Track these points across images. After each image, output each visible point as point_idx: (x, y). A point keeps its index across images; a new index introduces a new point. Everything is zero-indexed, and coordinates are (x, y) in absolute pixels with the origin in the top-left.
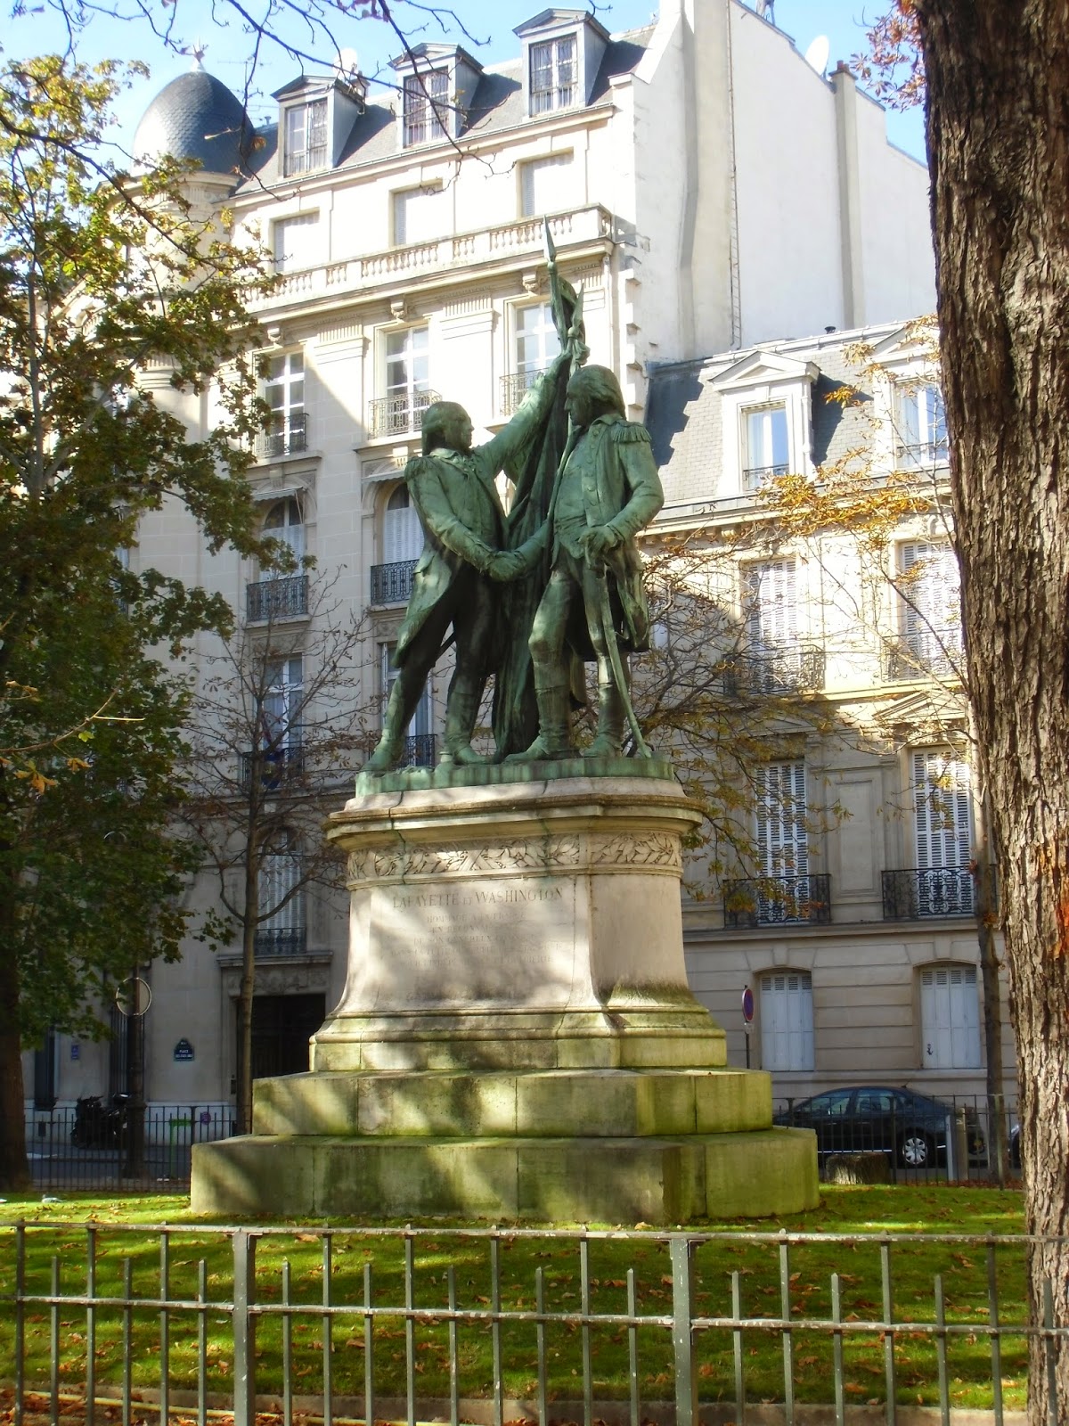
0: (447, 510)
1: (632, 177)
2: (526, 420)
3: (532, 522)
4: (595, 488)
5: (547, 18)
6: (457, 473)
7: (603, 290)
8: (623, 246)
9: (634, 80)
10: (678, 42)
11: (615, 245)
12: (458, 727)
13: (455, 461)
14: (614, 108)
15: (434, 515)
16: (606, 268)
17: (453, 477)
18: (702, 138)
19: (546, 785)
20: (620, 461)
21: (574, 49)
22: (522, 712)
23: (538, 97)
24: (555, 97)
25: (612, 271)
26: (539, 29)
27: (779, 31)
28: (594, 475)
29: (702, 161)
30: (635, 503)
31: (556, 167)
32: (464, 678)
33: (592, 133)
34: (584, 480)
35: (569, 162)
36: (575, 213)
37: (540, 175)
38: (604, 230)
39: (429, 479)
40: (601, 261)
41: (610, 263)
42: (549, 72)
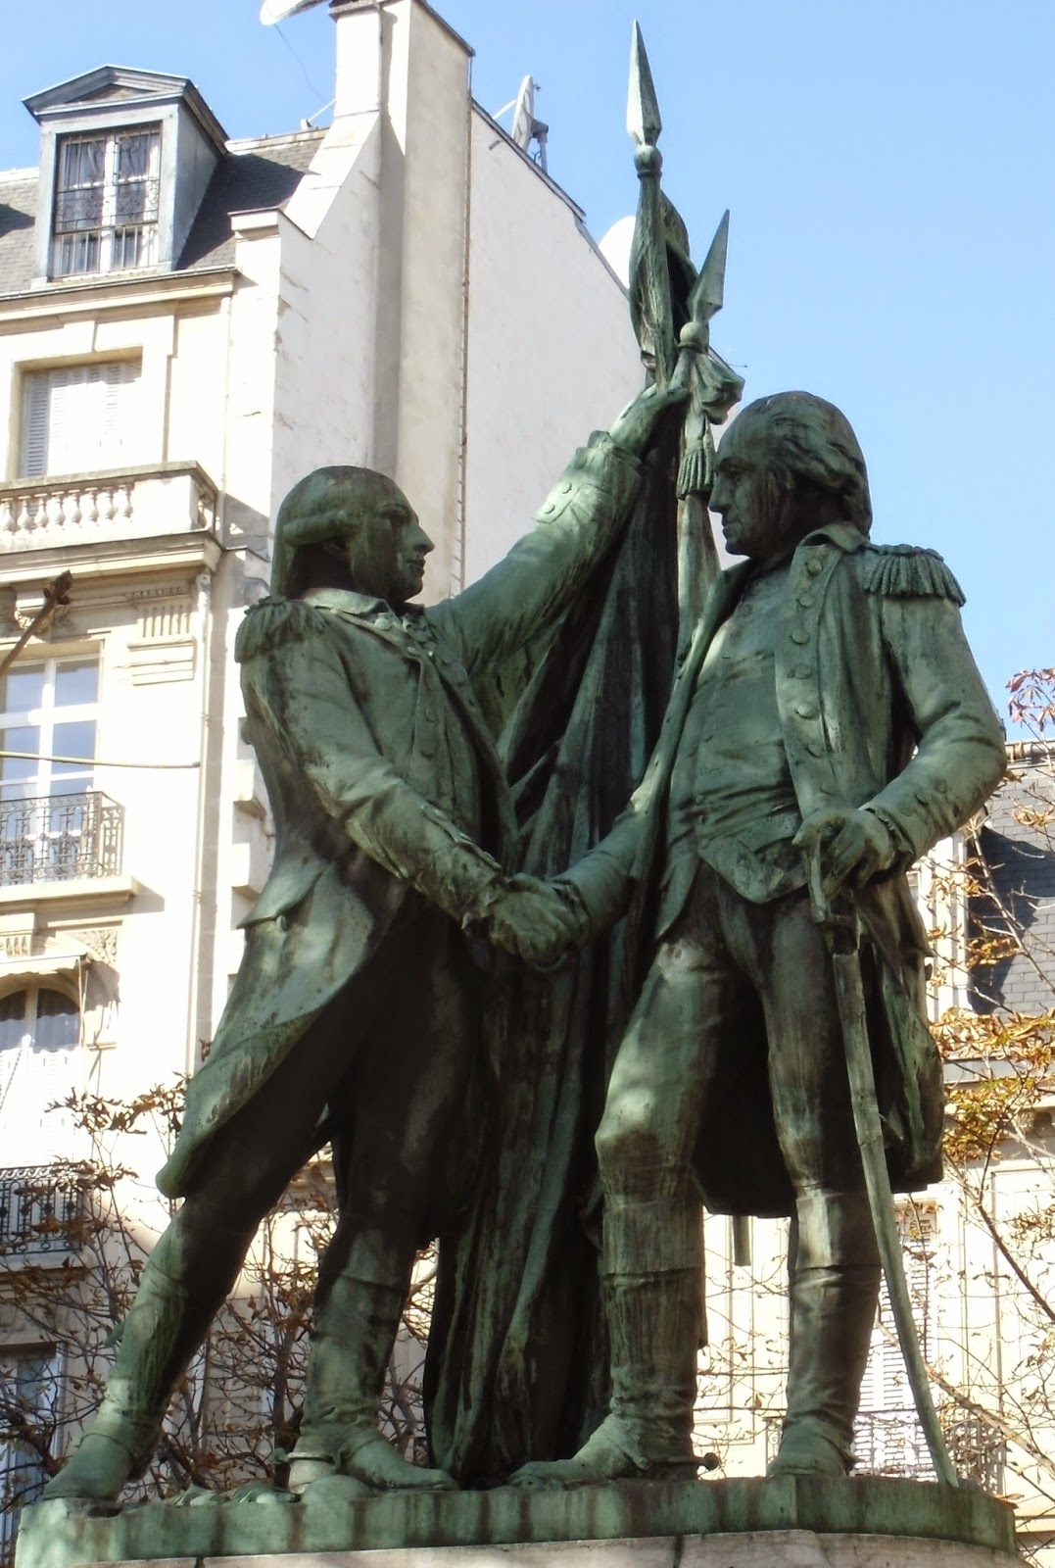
0: (365, 742)
1: (267, 419)
2: (558, 551)
3: (564, 827)
4: (817, 711)
5: (101, 85)
6: (388, 656)
7: (193, 642)
8: (241, 555)
9: (284, 226)
10: (371, 170)
11: (224, 552)
12: (354, 1381)
13: (379, 623)
14: (237, 277)
15: (331, 756)
16: (203, 597)
17: (380, 665)
18: (408, 364)
19: (678, 1550)
20: (886, 646)
21: (154, 154)
22: (530, 1350)
23: (69, 242)
24: (106, 248)
25: (214, 606)
26: (81, 106)
27: (555, 188)
28: (814, 677)
29: (408, 411)
30: (930, 760)
31: (100, 387)
32: (375, 1236)
33: (184, 323)
34: (782, 684)
35: (129, 380)
36: (141, 477)
37: (66, 400)
38: (200, 520)
39: (313, 660)
40: (192, 582)
41: (211, 589)
42: (95, 197)
